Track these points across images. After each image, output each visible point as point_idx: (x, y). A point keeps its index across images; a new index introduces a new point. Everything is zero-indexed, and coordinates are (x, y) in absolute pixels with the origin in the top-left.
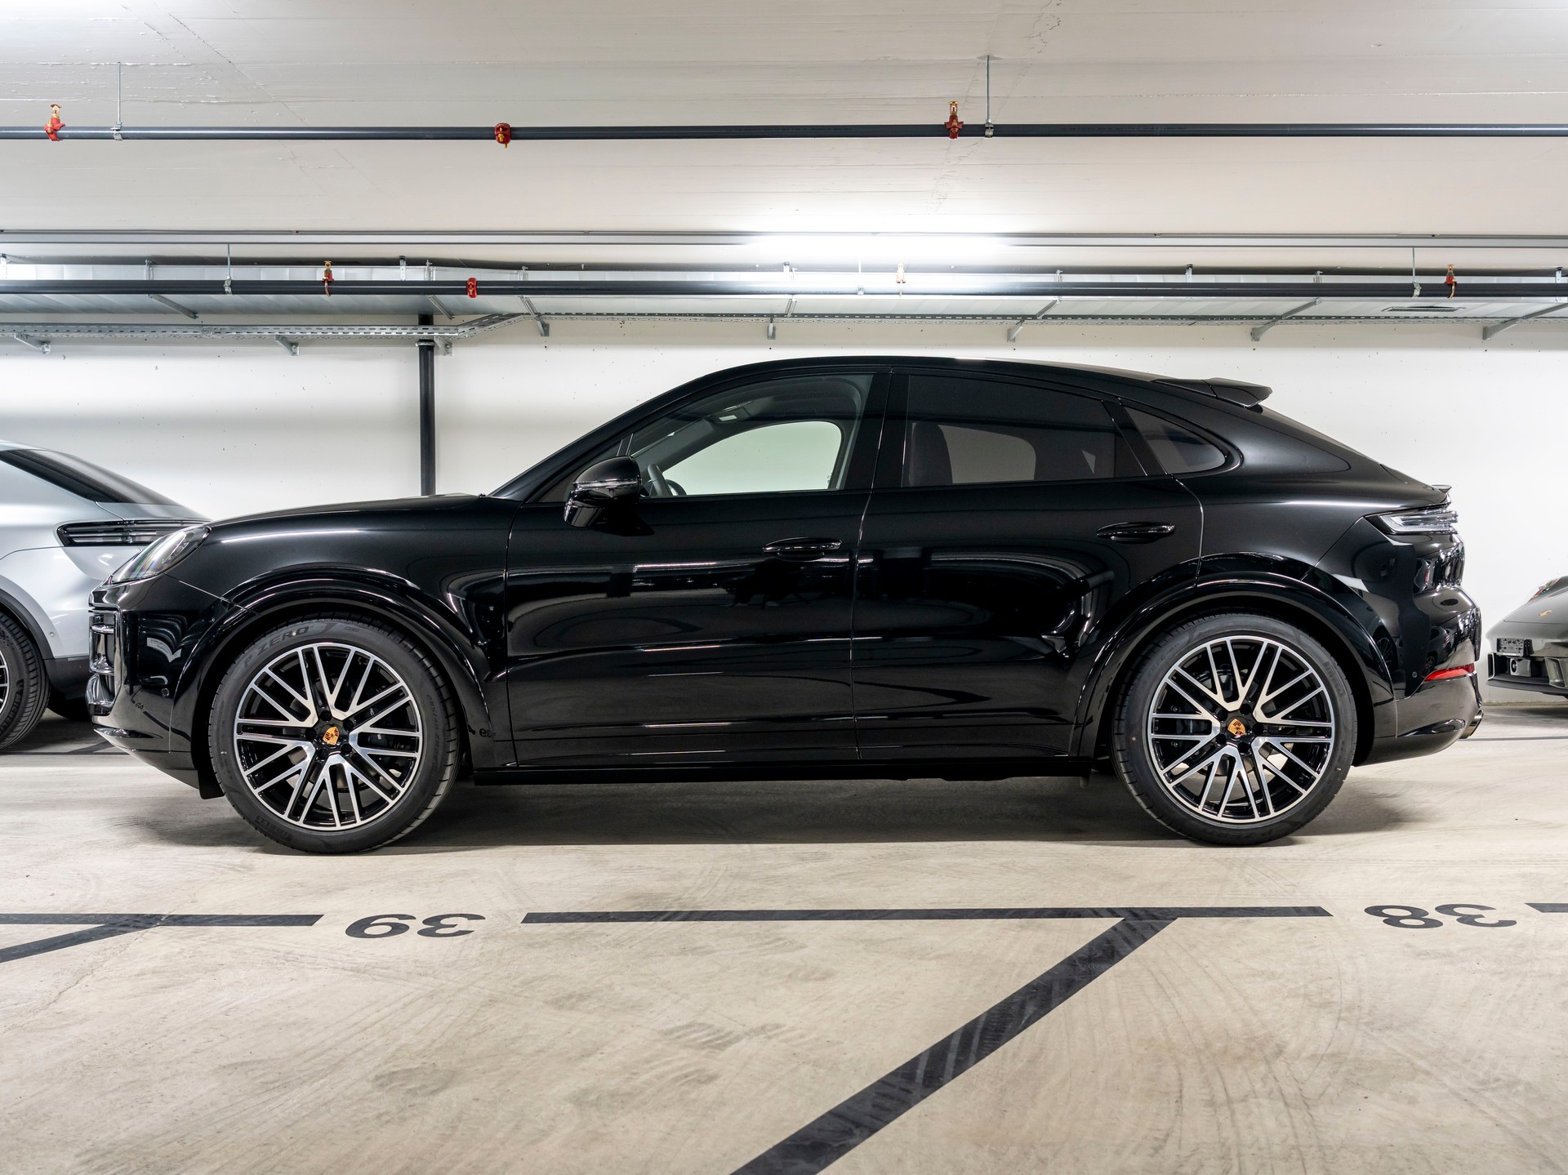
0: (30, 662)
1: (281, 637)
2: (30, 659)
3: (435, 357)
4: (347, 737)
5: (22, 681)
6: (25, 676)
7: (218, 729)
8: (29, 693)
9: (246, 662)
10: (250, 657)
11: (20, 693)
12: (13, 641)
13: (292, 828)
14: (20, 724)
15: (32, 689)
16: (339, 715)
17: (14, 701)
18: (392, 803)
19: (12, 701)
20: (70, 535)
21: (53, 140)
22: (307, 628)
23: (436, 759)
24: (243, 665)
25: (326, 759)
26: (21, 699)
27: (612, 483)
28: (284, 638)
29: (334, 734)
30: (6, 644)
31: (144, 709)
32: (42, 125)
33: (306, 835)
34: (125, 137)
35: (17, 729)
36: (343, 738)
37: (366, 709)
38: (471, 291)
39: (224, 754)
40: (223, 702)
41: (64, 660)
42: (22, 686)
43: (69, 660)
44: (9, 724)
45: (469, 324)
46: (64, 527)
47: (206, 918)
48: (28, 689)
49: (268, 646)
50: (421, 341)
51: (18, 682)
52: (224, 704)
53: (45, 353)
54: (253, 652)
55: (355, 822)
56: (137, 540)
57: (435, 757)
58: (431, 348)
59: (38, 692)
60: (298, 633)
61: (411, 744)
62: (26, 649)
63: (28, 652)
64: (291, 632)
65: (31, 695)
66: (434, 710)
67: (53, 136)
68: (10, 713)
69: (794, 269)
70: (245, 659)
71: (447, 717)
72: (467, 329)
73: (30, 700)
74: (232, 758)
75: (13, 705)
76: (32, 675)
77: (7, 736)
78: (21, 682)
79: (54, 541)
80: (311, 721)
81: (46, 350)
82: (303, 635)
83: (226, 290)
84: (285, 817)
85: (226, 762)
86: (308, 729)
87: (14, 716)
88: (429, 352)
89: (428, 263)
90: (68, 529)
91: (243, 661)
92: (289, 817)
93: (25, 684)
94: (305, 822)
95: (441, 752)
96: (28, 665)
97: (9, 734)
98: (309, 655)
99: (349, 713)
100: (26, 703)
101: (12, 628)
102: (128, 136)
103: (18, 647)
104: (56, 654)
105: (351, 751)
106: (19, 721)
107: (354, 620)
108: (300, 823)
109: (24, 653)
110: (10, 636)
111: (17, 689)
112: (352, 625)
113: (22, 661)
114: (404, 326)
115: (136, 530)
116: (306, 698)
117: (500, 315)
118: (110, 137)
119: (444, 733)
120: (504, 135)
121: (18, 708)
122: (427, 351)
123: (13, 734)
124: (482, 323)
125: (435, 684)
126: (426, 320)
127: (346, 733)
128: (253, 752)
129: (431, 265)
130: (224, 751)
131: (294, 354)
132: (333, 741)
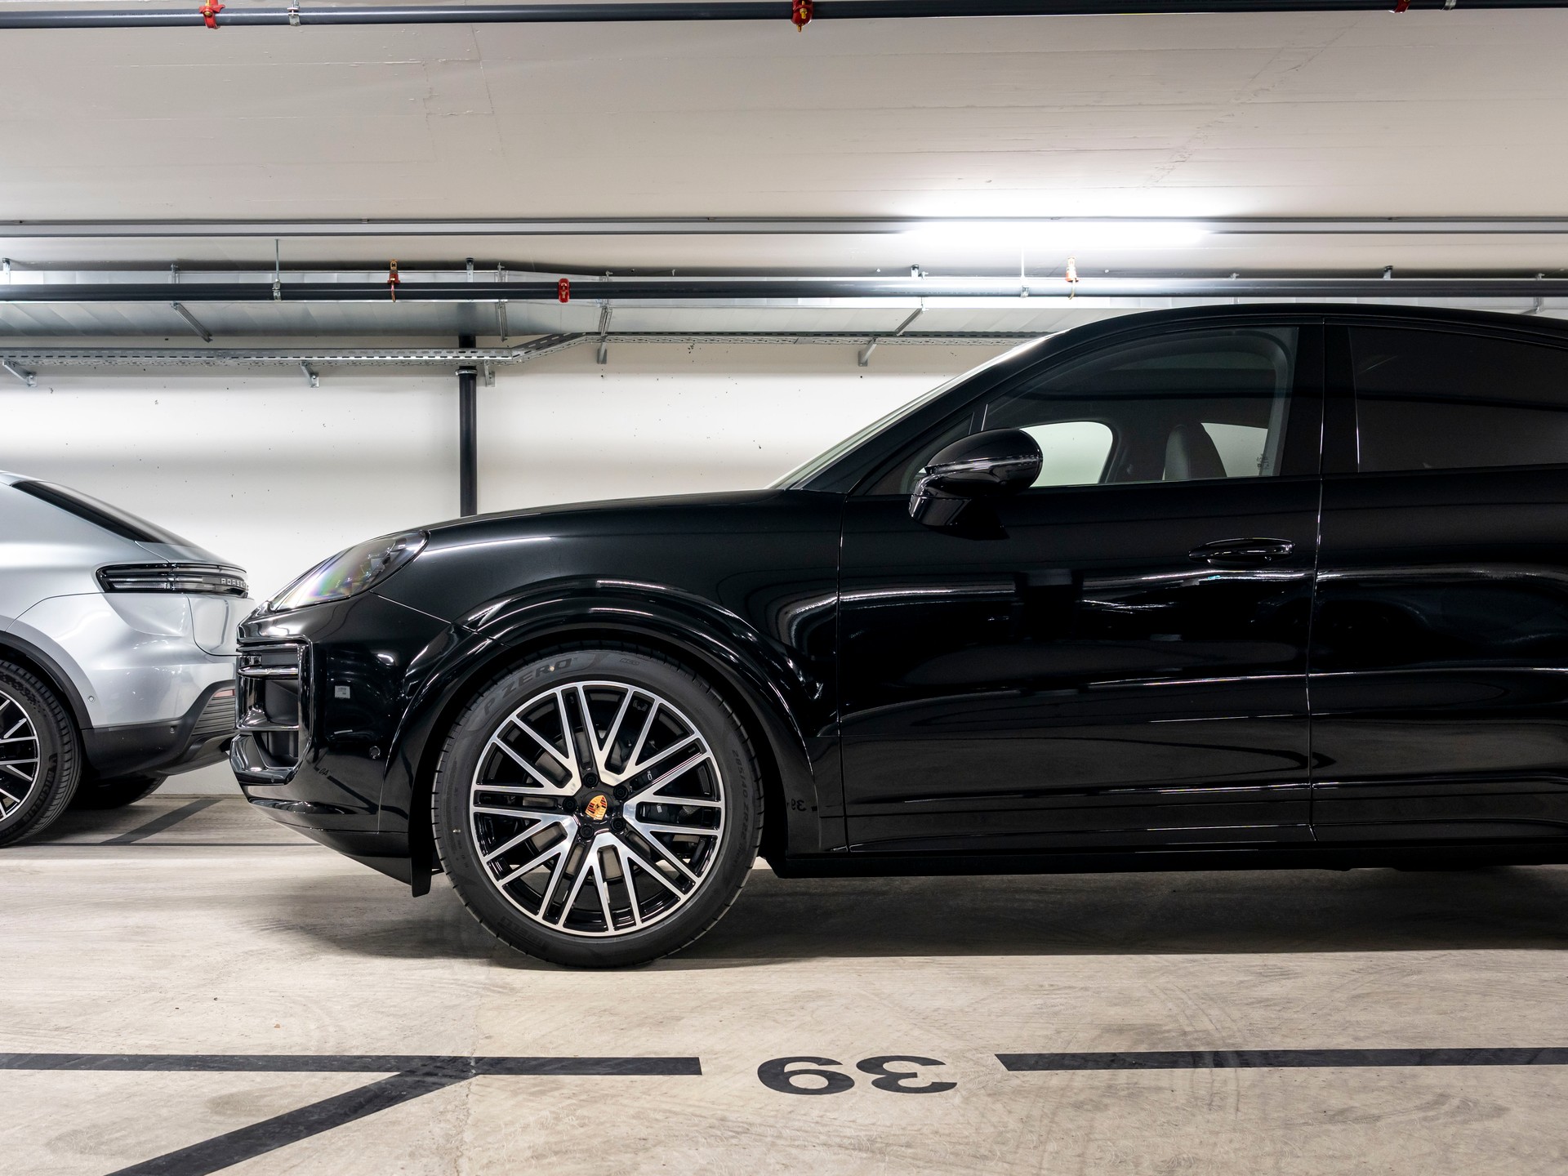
0: (64, 732)
1: (534, 674)
2: (64, 728)
3: (477, 388)
4: (620, 809)
5: (55, 755)
6: (59, 751)
7: (448, 800)
8: (63, 770)
9: (487, 708)
10: (493, 700)
11: (53, 769)
12: (45, 706)
13: (549, 933)
14: (52, 808)
15: (67, 766)
16: (609, 779)
17: (46, 780)
18: (683, 898)
19: (44, 779)
20: (110, 579)
21: (210, 27)
22: (569, 661)
23: (744, 838)
24: (483, 711)
25: (593, 838)
26: (54, 777)
27: (981, 465)
28: (538, 675)
29: (600, 804)
30: (37, 710)
31: (329, 774)
32: (196, 5)
33: (568, 943)
34: (304, 22)
35: (48, 814)
36: (614, 810)
37: (644, 772)
38: (564, 293)
39: (457, 833)
40: (455, 763)
41: (105, 732)
42: (56, 761)
43: (110, 730)
44: (39, 807)
45: (525, 346)
46: (104, 570)
47: (534, 1063)
48: (62, 766)
49: (516, 686)
50: (462, 368)
51: (51, 758)
52: (458, 765)
53: (29, 385)
54: (497, 694)
55: (634, 924)
56: (180, 586)
57: (743, 835)
58: (473, 377)
59: (72, 769)
60: (557, 667)
61: (708, 818)
62: (59, 717)
63: (61, 720)
64: (548, 666)
65: (65, 773)
66: (741, 770)
67: (210, 21)
68: (40, 795)
69: (924, 273)
70: (486, 702)
71: (757, 780)
72: (521, 353)
73: (64, 779)
74: (467, 835)
75: (45, 785)
76: (67, 748)
77: (36, 823)
78: (54, 757)
79: (93, 586)
80: (573, 787)
81: (31, 382)
82: (562, 670)
83: (275, 294)
84: (539, 918)
85: (459, 844)
86: (567, 798)
87: (46, 798)
88: (472, 382)
89: (500, 267)
90: (108, 572)
91: (483, 705)
92: (544, 918)
93: (59, 759)
94: (565, 926)
95: (750, 828)
96: (62, 736)
97: (38, 820)
98: (571, 697)
99: (624, 777)
100: (60, 782)
101: (43, 690)
102: (308, 20)
103: (50, 714)
104: (96, 722)
105: (625, 827)
106: (50, 804)
107: (630, 650)
108: (560, 927)
109: (58, 722)
110: (41, 700)
111: (49, 765)
112: (630, 657)
113: (55, 730)
114: (450, 349)
115: (178, 574)
116: (567, 757)
117: (561, 335)
118: (284, 22)
119: (754, 802)
120: (808, 10)
121: (50, 788)
122: (469, 381)
123: (43, 820)
124: (539, 346)
125: (741, 735)
126: (467, 342)
127: (616, 803)
128: (496, 830)
129: (502, 269)
130: (457, 829)
131: (313, 385)
132: (600, 814)
